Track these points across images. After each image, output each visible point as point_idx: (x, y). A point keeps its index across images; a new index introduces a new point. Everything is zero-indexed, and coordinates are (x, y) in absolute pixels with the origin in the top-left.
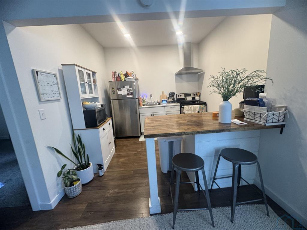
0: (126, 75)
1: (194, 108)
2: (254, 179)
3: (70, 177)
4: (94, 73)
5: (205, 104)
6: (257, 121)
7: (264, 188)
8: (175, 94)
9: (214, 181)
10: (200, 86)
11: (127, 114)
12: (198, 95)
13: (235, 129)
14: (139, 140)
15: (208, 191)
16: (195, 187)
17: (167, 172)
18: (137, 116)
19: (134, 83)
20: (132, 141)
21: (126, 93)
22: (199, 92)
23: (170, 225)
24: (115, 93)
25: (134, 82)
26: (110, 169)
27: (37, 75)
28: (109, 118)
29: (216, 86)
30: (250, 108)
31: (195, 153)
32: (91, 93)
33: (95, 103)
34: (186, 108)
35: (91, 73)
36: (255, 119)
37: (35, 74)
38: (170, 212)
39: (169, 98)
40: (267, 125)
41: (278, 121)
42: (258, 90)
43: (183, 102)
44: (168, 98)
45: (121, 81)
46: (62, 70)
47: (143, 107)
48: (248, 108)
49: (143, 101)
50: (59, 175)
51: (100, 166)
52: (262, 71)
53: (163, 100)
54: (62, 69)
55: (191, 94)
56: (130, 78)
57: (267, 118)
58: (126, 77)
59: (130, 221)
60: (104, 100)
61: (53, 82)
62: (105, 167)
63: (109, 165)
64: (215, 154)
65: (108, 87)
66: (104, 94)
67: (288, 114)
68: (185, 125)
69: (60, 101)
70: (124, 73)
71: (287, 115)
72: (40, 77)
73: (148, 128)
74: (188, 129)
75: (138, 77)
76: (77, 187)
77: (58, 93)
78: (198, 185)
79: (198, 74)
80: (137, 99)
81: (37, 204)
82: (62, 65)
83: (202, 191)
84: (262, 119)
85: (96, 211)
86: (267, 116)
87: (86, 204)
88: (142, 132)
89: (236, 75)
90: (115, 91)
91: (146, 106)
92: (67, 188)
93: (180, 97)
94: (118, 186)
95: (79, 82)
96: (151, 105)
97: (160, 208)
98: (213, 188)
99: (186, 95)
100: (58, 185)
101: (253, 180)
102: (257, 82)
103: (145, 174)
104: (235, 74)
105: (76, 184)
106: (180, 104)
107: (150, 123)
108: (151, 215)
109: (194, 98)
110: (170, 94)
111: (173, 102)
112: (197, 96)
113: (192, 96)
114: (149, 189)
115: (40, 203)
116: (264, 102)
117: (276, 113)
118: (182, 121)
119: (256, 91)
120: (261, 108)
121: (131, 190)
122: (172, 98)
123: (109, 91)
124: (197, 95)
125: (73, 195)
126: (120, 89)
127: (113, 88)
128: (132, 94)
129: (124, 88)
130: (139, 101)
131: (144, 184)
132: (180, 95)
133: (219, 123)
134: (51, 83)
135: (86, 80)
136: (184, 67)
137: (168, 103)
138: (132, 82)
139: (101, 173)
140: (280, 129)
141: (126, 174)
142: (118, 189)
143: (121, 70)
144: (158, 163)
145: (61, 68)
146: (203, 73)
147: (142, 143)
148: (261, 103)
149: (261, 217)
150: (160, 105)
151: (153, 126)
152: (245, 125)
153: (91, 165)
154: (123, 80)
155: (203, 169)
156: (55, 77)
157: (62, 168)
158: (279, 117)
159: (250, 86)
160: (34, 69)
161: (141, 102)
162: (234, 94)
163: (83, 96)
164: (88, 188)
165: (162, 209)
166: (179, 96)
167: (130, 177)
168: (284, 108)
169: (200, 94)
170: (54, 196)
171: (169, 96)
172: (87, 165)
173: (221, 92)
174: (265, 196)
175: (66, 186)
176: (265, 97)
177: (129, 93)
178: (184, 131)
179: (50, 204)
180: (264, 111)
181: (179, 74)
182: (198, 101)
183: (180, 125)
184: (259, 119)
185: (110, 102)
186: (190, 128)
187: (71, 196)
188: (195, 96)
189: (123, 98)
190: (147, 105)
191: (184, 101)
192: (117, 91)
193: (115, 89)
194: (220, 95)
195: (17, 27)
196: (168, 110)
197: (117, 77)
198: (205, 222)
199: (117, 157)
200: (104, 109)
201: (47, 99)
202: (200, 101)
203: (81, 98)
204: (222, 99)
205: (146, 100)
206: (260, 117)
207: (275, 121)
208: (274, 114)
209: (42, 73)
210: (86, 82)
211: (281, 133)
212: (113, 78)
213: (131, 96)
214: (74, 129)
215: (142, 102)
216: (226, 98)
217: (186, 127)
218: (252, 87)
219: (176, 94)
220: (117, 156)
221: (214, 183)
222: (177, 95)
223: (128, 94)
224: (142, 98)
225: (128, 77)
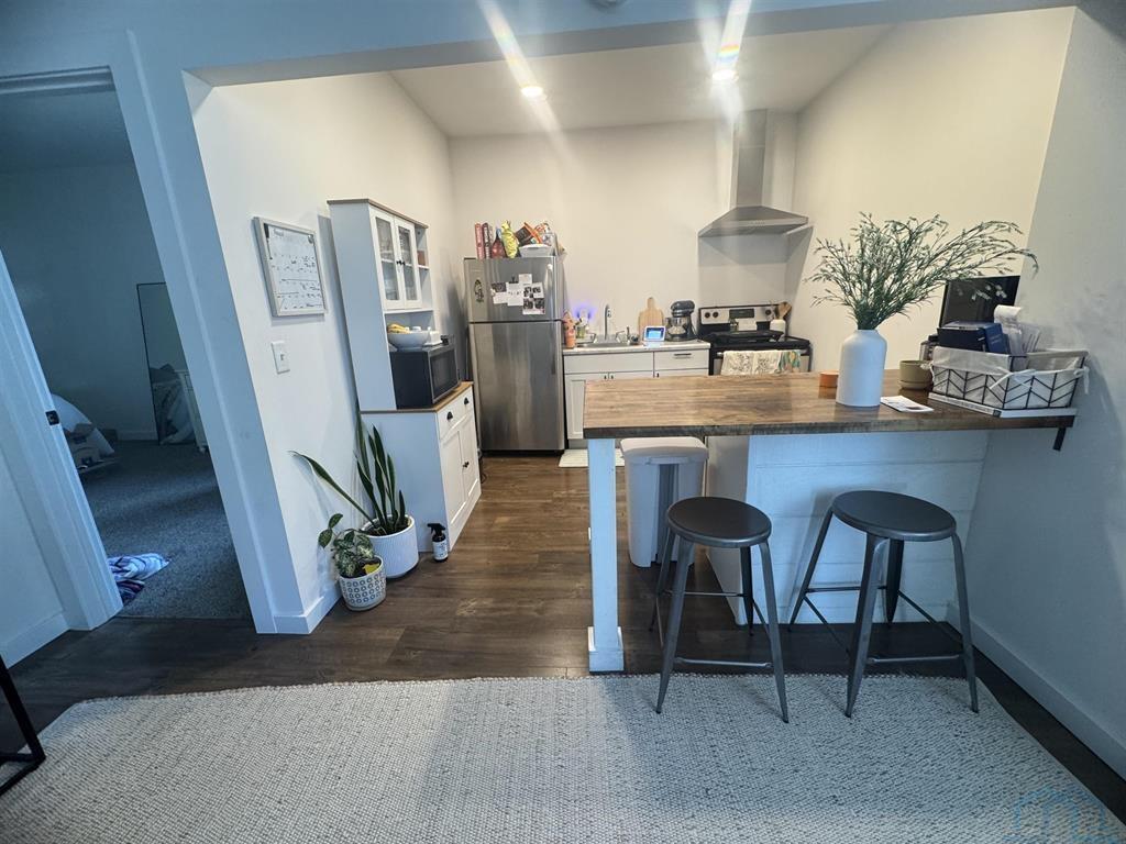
0: (524, 236)
1: (762, 361)
2: (948, 605)
3: (353, 550)
4: (420, 229)
5: (805, 346)
6: (973, 401)
7: (969, 627)
8: (693, 307)
9: (803, 597)
10: (792, 283)
11: (521, 375)
12: (783, 314)
13: (887, 424)
14: (561, 465)
15: (776, 626)
16: (737, 612)
17: (649, 565)
18: (555, 380)
19: (551, 266)
20: (534, 465)
21: (519, 300)
22: (785, 303)
23: (650, 704)
24: (485, 299)
25: (546, 261)
26: (464, 543)
27: (267, 236)
28: (464, 384)
29: (836, 279)
30: (953, 356)
31: (745, 498)
32: (412, 296)
33: (424, 328)
34: (731, 358)
35: (411, 228)
36: (966, 397)
37: (261, 230)
38: (651, 672)
39: (670, 323)
40: (1005, 414)
41: (1046, 404)
42: (981, 294)
43: (720, 339)
44: (670, 321)
45: (506, 256)
46: (328, 221)
47: (577, 350)
48: (947, 359)
49: (579, 329)
50: (324, 540)
51: (438, 531)
52: (1007, 227)
53: (649, 330)
54: (329, 216)
55: (757, 311)
56: (537, 247)
57: (1006, 391)
58: (522, 244)
59: (530, 681)
60: (446, 322)
61: (306, 259)
62: (453, 534)
63: (461, 534)
64: (815, 509)
65: (458, 278)
66: (446, 300)
67: (1087, 381)
68: (716, 407)
69: (324, 320)
70: (517, 228)
71: (1083, 383)
72: (275, 243)
73: (595, 410)
74: (726, 417)
75: (562, 244)
76: (373, 582)
77: (319, 292)
78: (750, 604)
79: (789, 233)
80: (558, 324)
81: (269, 615)
82: (328, 202)
83: (762, 627)
84: (989, 396)
85: (430, 650)
86: (1007, 387)
87: (402, 630)
88: (569, 437)
89: (908, 238)
90: (485, 293)
91: (589, 347)
92: (346, 580)
93: (712, 321)
94: (493, 592)
95: (379, 260)
96: (606, 345)
97: (622, 657)
98: (797, 621)
99: (736, 313)
100: (320, 569)
101: (945, 609)
102: (981, 263)
103: (581, 564)
104: (904, 236)
105: (372, 572)
106: (709, 344)
107: (601, 399)
108: (594, 674)
109: (764, 326)
110: (675, 308)
111: (684, 337)
112: (778, 318)
113: (759, 317)
114: (591, 607)
115: (274, 612)
116: (1006, 338)
117: (1042, 376)
118: (709, 394)
119: (974, 298)
120: (991, 357)
121: (533, 606)
122: (684, 321)
123: (462, 293)
124: (777, 312)
125: (364, 604)
126: (500, 287)
127: (478, 282)
128: (540, 304)
129: (514, 281)
130: (564, 329)
131: (574, 593)
132: (712, 312)
133: (838, 405)
134: (301, 263)
135: (398, 254)
136: (734, 207)
137: (666, 340)
138: (542, 261)
139: (442, 551)
140: (1054, 432)
141: (518, 562)
142: (491, 600)
143: (506, 218)
144: (623, 537)
145: (326, 211)
146: (806, 230)
147: (567, 475)
148: (994, 340)
149: (949, 713)
150: (636, 344)
151: (612, 407)
152: (925, 415)
153: (412, 524)
154: (513, 254)
155: (763, 545)
156: (310, 242)
157: (330, 522)
158: (1053, 390)
159: (958, 279)
160: (259, 216)
161: (572, 334)
162: (899, 308)
163: (389, 306)
164: (402, 590)
165: (628, 662)
166: (707, 315)
167: (530, 571)
168: (1077, 359)
169: (790, 311)
170: (312, 599)
171: (671, 316)
172: (399, 524)
173: (850, 298)
174: (968, 649)
175: (344, 575)
176: (1013, 321)
177: (531, 300)
178: (711, 422)
179: (304, 618)
180: (1000, 368)
181: (713, 235)
182: (777, 335)
183: (701, 406)
184: (979, 395)
185: (468, 329)
186: (734, 415)
187: (357, 604)
188: (770, 316)
189: (511, 316)
190: (591, 344)
191: (726, 334)
192: (489, 292)
193: (484, 287)
194: (850, 310)
195: (215, 89)
196: (668, 365)
197: (492, 242)
198: (759, 708)
199: (486, 511)
200: (451, 352)
201: (291, 311)
202: (787, 337)
203: (384, 313)
204: (854, 323)
205: (587, 328)
206: (982, 389)
207: (1034, 401)
208: (1034, 378)
209: (278, 230)
210: (397, 259)
211: (1058, 446)
212: (479, 245)
213: (538, 312)
214: (361, 409)
215: (575, 333)
216: (868, 318)
217: (720, 414)
218: (963, 281)
219: (700, 310)
220: (485, 509)
221: (804, 601)
222: (703, 312)
223: (528, 305)
224: (576, 320)
225: (529, 242)
